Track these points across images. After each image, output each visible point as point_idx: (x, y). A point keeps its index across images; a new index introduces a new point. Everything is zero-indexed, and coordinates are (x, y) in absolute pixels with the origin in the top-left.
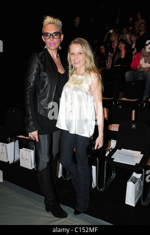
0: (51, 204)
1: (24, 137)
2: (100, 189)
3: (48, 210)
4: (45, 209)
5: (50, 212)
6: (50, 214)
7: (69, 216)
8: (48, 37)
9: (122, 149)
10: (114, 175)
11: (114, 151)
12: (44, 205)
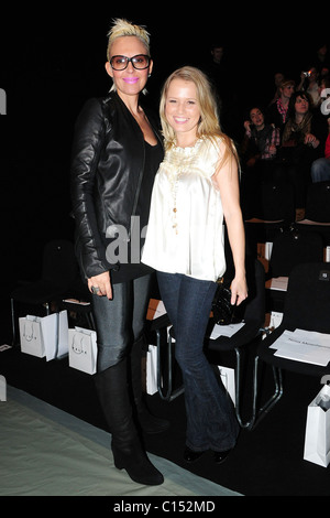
0: (127, 450)
1: (77, 302)
2: (244, 423)
3: (119, 465)
4: (113, 462)
5: (124, 470)
6: (123, 476)
7: (166, 481)
8: (122, 66)
9: (297, 330)
10: (279, 393)
11: (277, 333)
12: (110, 454)
